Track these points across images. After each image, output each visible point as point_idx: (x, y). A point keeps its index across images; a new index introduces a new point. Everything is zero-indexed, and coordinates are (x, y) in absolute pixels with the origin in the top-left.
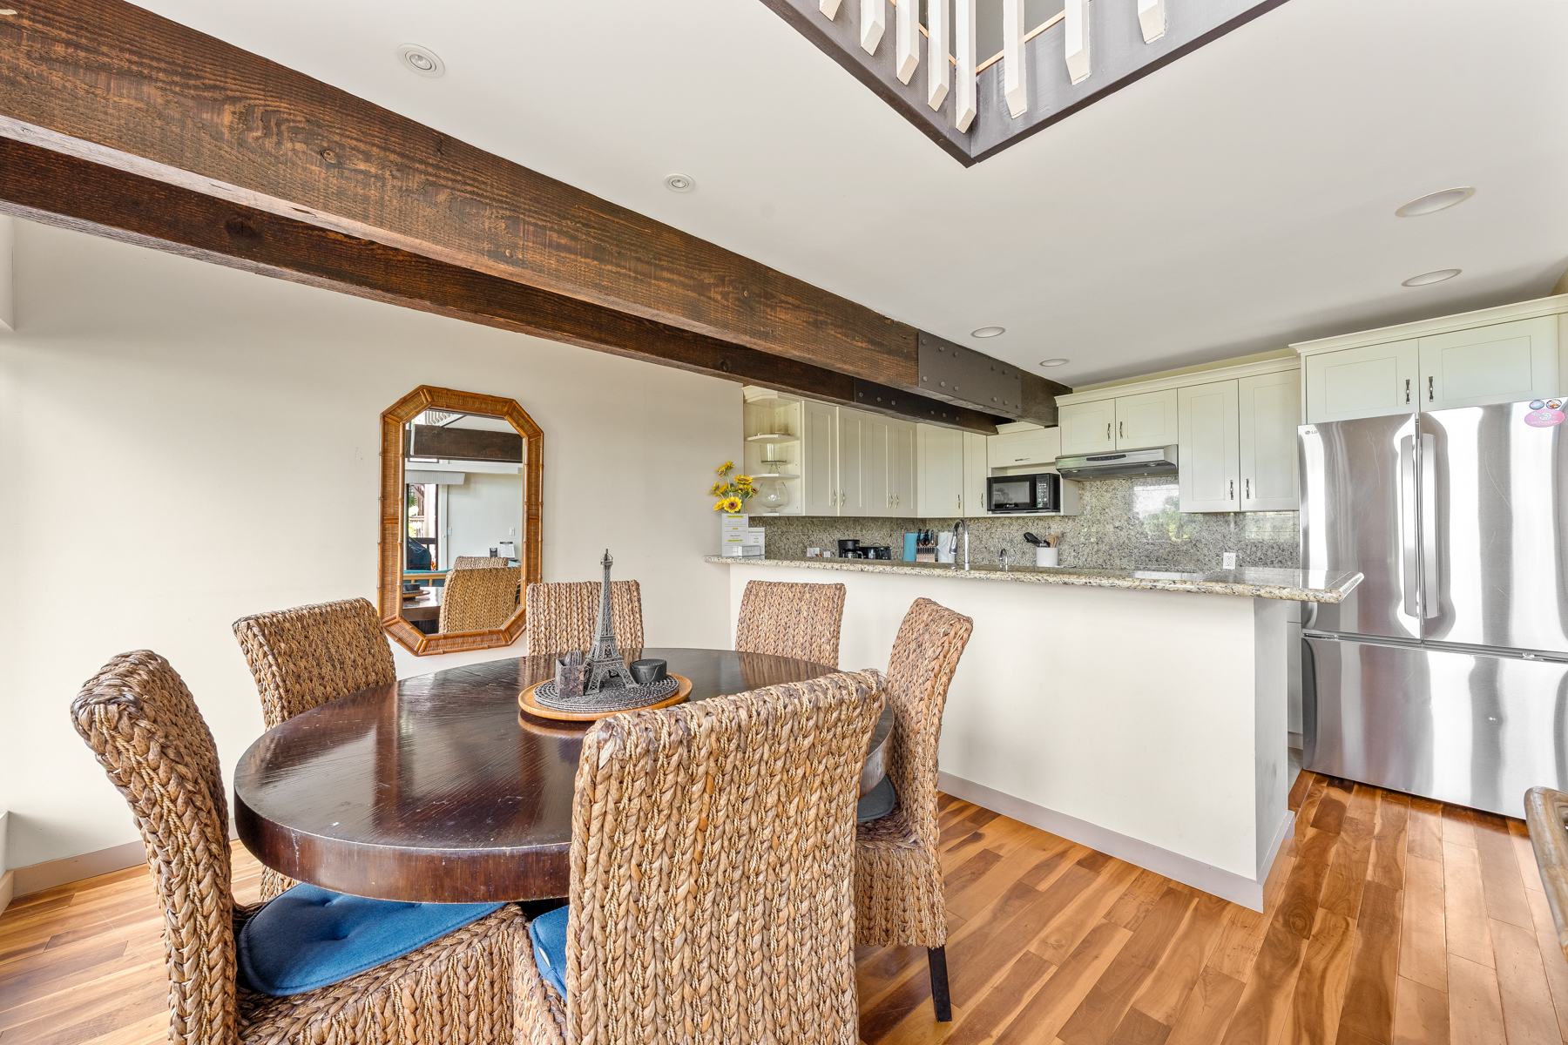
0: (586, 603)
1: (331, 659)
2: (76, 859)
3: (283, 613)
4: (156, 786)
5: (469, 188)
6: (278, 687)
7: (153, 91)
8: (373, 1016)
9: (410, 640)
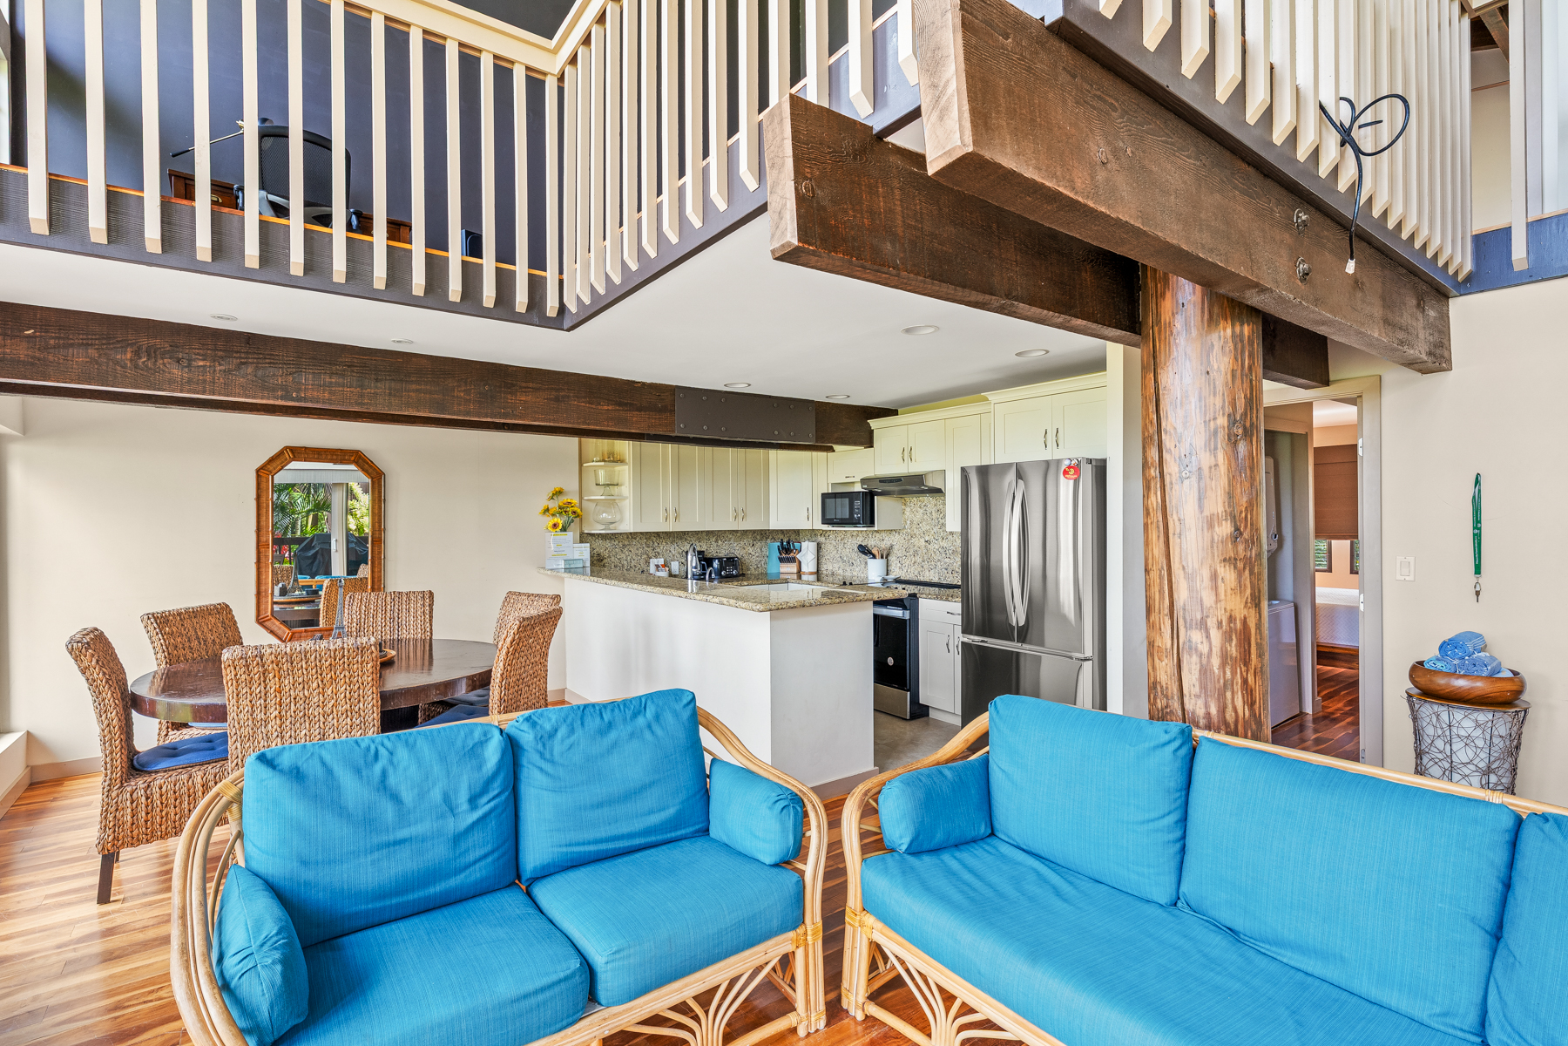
0: (389, 607)
1: (198, 638)
2: (65, 764)
3: (169, 611)
4: (95, 674)
5: (267, 361)
6: (164, 651)
7: (94, 351)
8: (184, 783)
9: (280, 632)
